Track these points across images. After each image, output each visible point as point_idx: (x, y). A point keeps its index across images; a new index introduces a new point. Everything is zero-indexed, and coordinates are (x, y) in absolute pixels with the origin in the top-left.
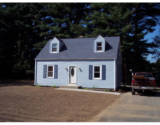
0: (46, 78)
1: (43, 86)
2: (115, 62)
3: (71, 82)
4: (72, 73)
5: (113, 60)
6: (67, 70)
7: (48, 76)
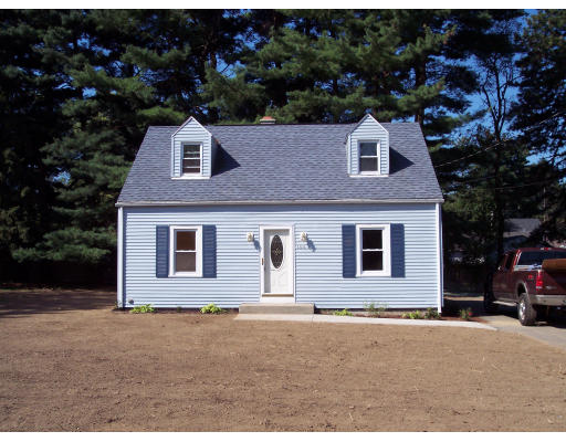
0: (166, 276)
1: (159, 309)
2: (436, 212)
3: (272, 288)
4: (276, 253)
5: (430, 206)
6: (257, 245)
7: (177, 269)
